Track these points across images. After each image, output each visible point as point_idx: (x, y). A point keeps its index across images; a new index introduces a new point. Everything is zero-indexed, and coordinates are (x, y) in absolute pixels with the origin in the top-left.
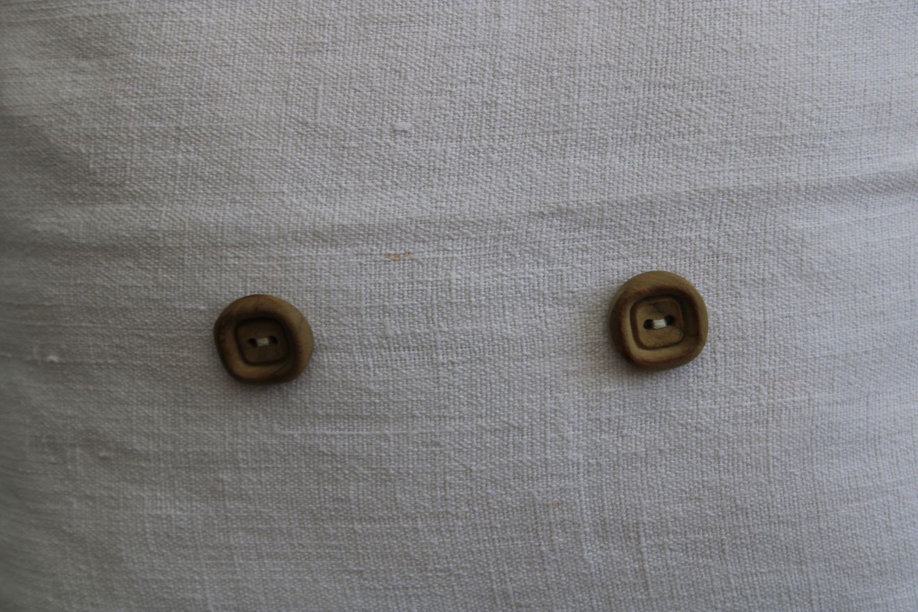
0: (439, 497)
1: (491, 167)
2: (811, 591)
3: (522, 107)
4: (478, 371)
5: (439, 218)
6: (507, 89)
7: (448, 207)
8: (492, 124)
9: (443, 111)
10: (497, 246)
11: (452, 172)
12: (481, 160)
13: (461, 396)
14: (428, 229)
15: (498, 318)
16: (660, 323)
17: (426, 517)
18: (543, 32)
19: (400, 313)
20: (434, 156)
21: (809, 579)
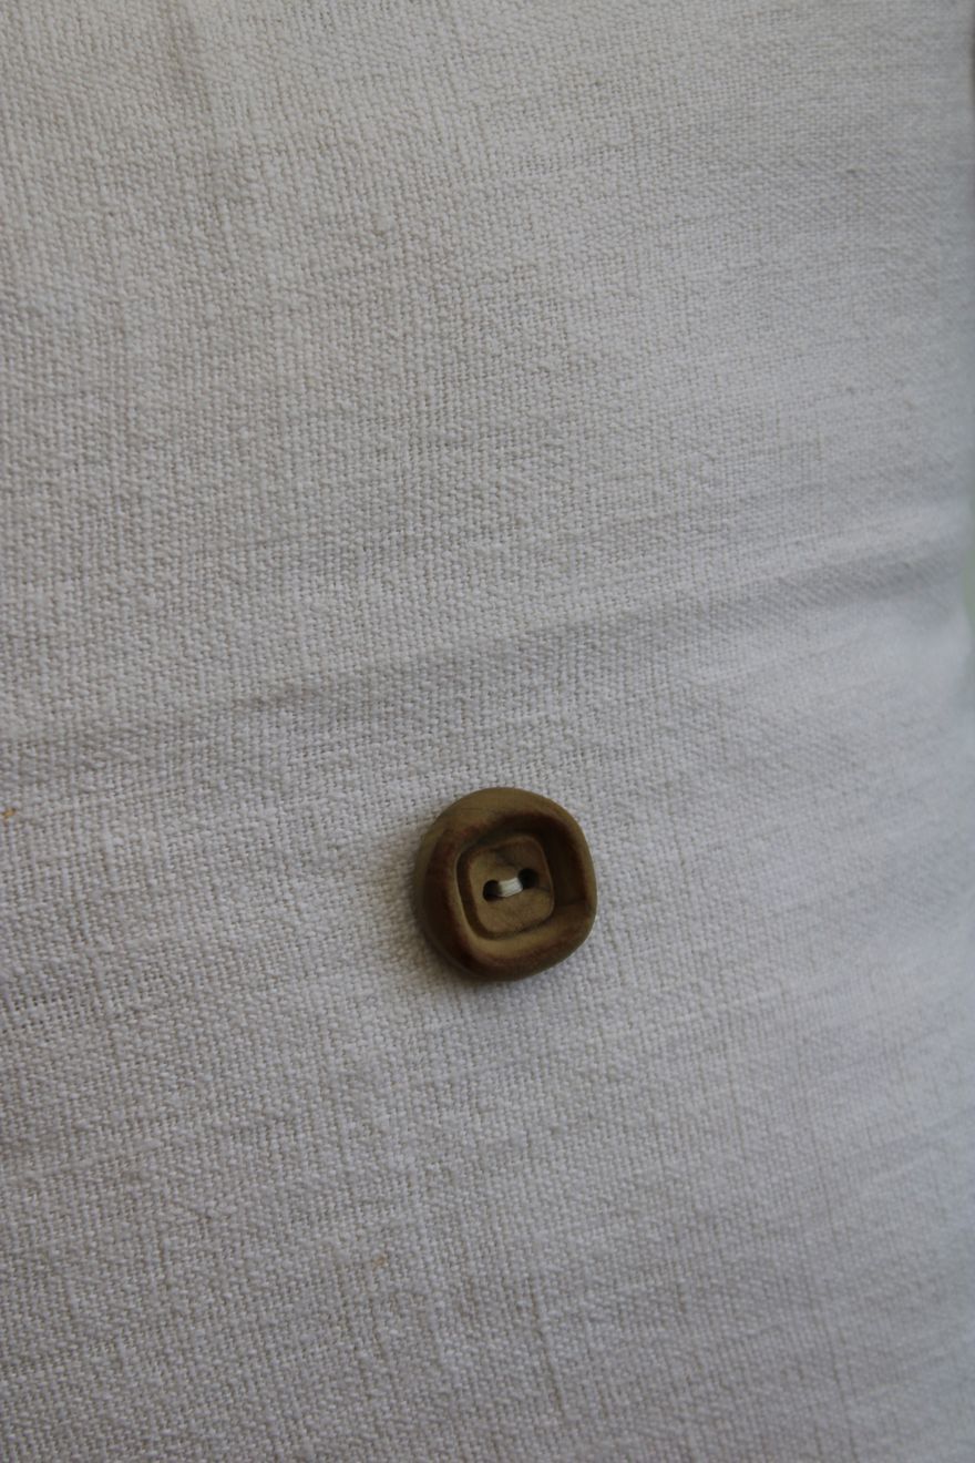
0: (154, 1284)
1: (148, 622)
2: (833, 1355)
3: (191, 501)
4: (188, 1019)
5: (62, 731)
6: (157, 468)
7: (78, 707)
8: (138, 538)
9: (39, 523)
10: (181, 773)
11: (73, 638)
12: (126, 608)
13: (165, 1074)
14: (43, 756)
15: (206, 912)
16: (511, 886)
17: (134, 1331)
18: (211, 357)
19: (15, 930)
20: (35, 613)
21: (827, 1334)
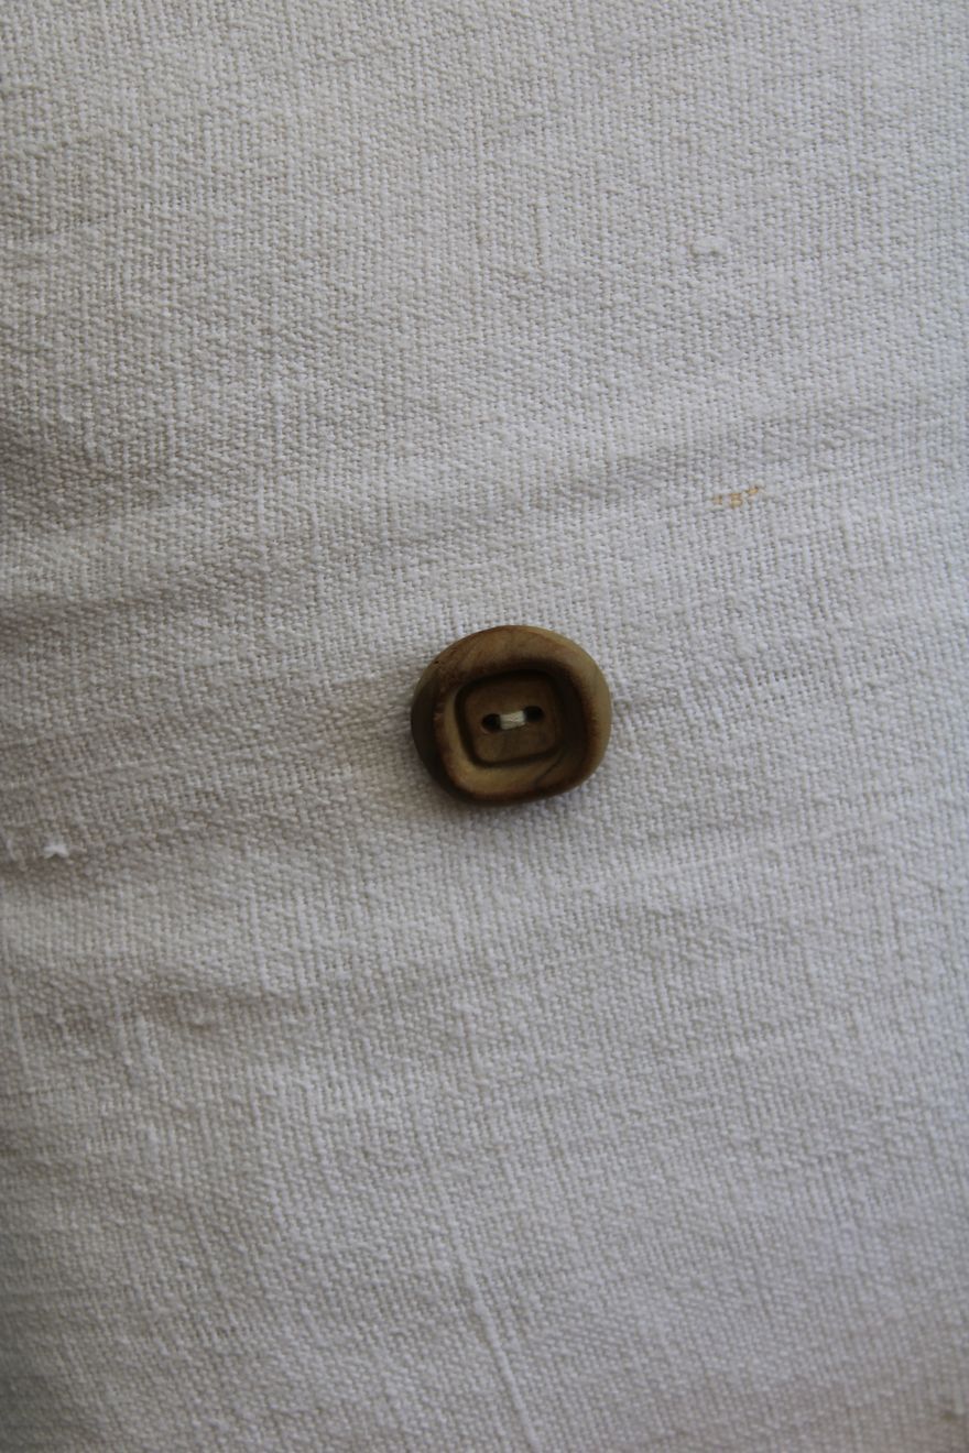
0: (888, 955)
1: (884, 301)
3: (926, 179)
4: (922, 695)
5: (804, 409)
6: (892, 146)
7: (819, 386)
8: (875, 217)
9: (779, 203)
10: (916, 452)
11: (812, 317)
12: (863, 287)
13: (900, 749)
14: (786, 434)
15: (939, 590)
17: (868, 999)
18: (944, 34)
19: (758, 607)
20: (775, 293)
